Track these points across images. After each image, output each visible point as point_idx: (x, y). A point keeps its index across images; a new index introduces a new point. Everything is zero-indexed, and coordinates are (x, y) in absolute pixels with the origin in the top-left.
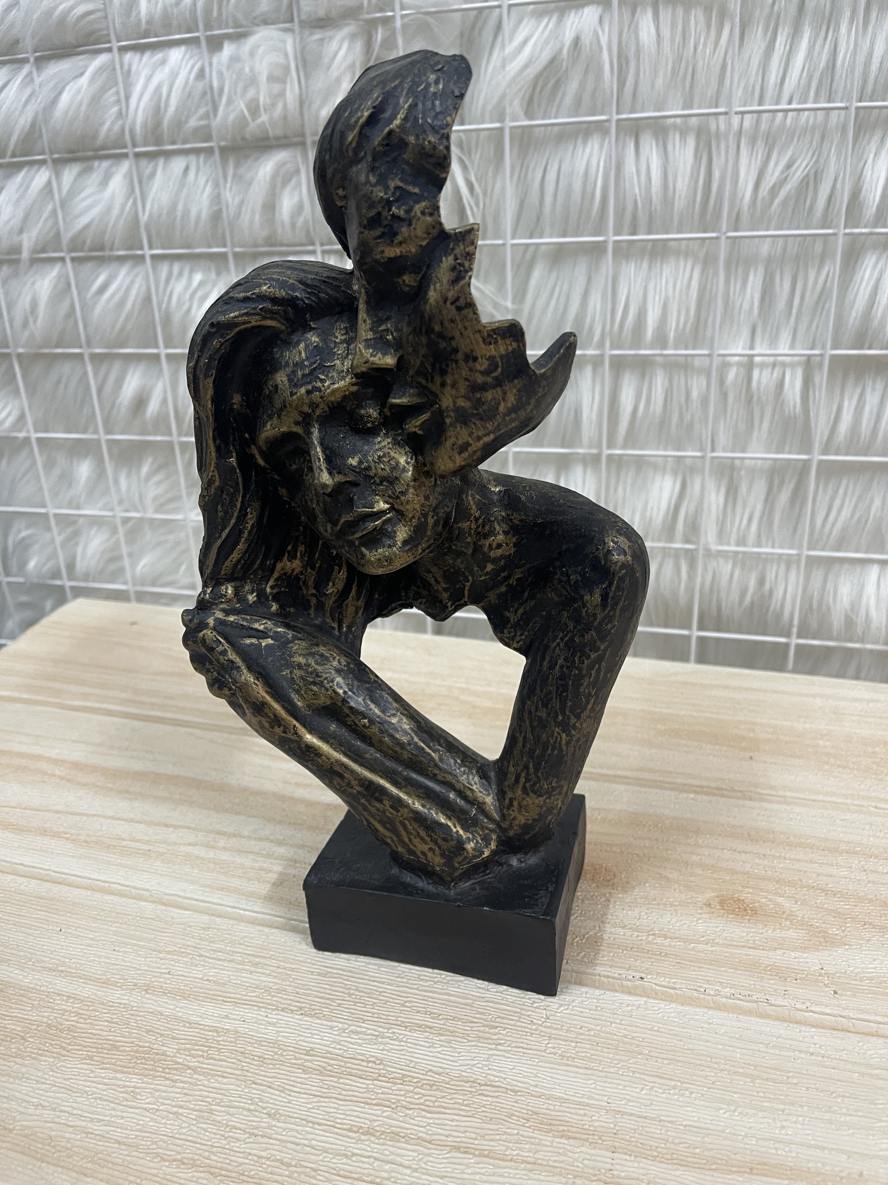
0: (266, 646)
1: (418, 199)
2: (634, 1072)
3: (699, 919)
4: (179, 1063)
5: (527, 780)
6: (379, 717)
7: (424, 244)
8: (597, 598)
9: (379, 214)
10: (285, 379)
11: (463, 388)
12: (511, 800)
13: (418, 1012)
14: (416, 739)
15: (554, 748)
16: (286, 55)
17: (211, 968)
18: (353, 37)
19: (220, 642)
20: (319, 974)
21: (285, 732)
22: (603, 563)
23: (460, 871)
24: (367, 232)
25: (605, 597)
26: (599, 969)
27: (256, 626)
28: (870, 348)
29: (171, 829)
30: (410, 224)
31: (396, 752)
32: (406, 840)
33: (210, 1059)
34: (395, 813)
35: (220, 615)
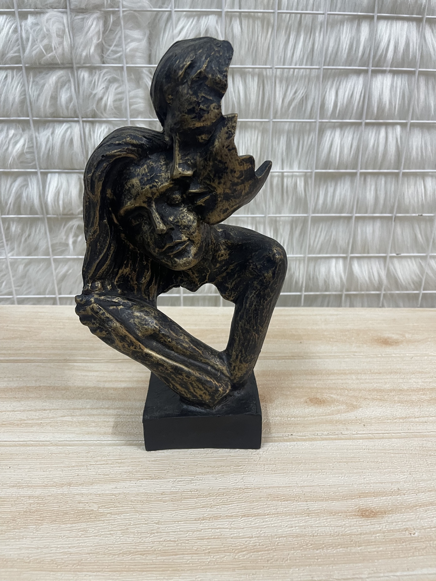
0: (120, 309)
1: (212, 102)
2: (302, 470)
3: (305, 408)
4: (102, 513)
5: (242, 357)
6: (175, 337)
7: (214, 121)
8: (270, 274)
9: (194, 108)
10: (138, 182)
11: (229, 184)
12: (234, 367)
13: (205, 467)
14: (192, 345)
15: (252, 342)
16: (64, 24)
17: (99, 469)
18: (98, 18)
19: (101, 309)
20: (153, 461)
21: (135, 348)
22: (272, 259)
23: (217, 401)
24: (187, 115)
25: (274, 274)
26: (273, 435)
27: (114, 300)
28: (330, 169)
29: (48, 411)
30: (208, 113)
31: (184, 352)
32: (192, 391)
33: (116, 507)
34: (188, 379)
35: (96, 296)
